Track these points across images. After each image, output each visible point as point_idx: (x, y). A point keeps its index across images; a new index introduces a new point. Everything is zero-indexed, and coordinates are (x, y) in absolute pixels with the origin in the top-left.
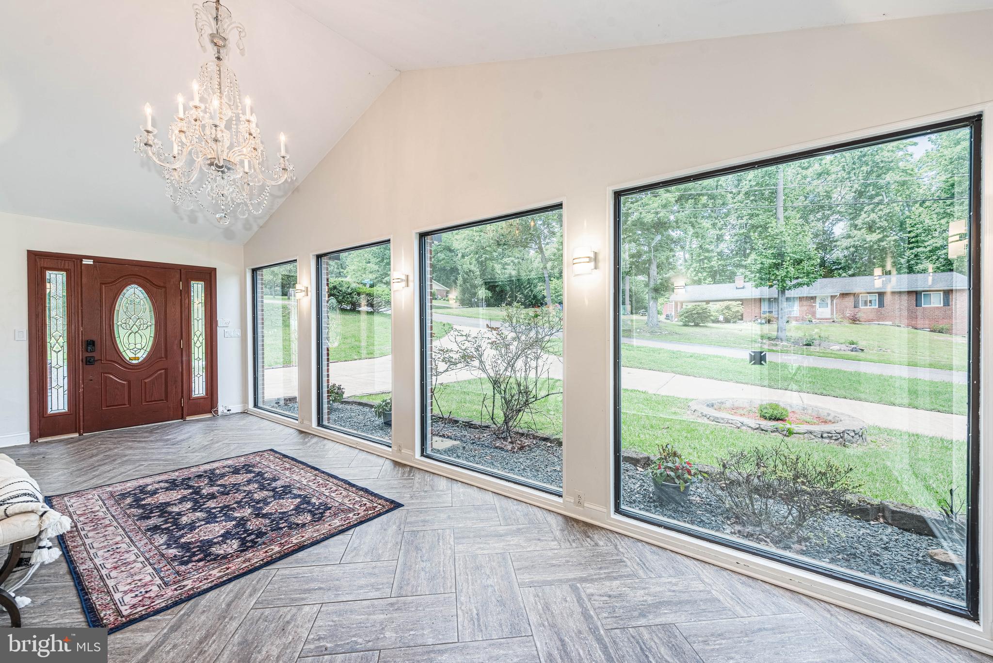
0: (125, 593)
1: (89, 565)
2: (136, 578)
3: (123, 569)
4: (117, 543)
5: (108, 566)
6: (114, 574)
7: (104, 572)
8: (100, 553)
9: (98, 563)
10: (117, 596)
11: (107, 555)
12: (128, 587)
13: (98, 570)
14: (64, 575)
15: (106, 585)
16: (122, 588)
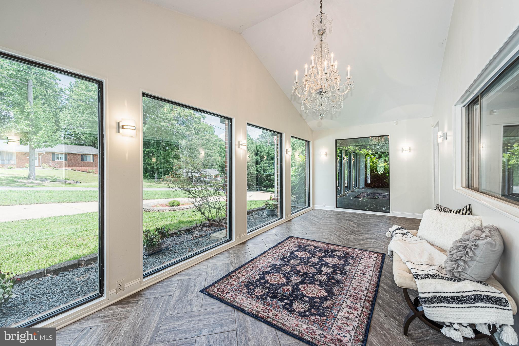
0: (373, 259)
1: (375, 273)
2: (367, 260)
3: (367, 265)
4: (360, 276)
5: (370, 269)
6: (371, 265)
7: (372, 268)
8: (368, 275)
9: (372, 272)
10: (375, 259)
11: (367, 273)
12: (371, 259)
13: (374, 269)
14: (383, 275)
15: (375, 263)
16: (372, 260)
